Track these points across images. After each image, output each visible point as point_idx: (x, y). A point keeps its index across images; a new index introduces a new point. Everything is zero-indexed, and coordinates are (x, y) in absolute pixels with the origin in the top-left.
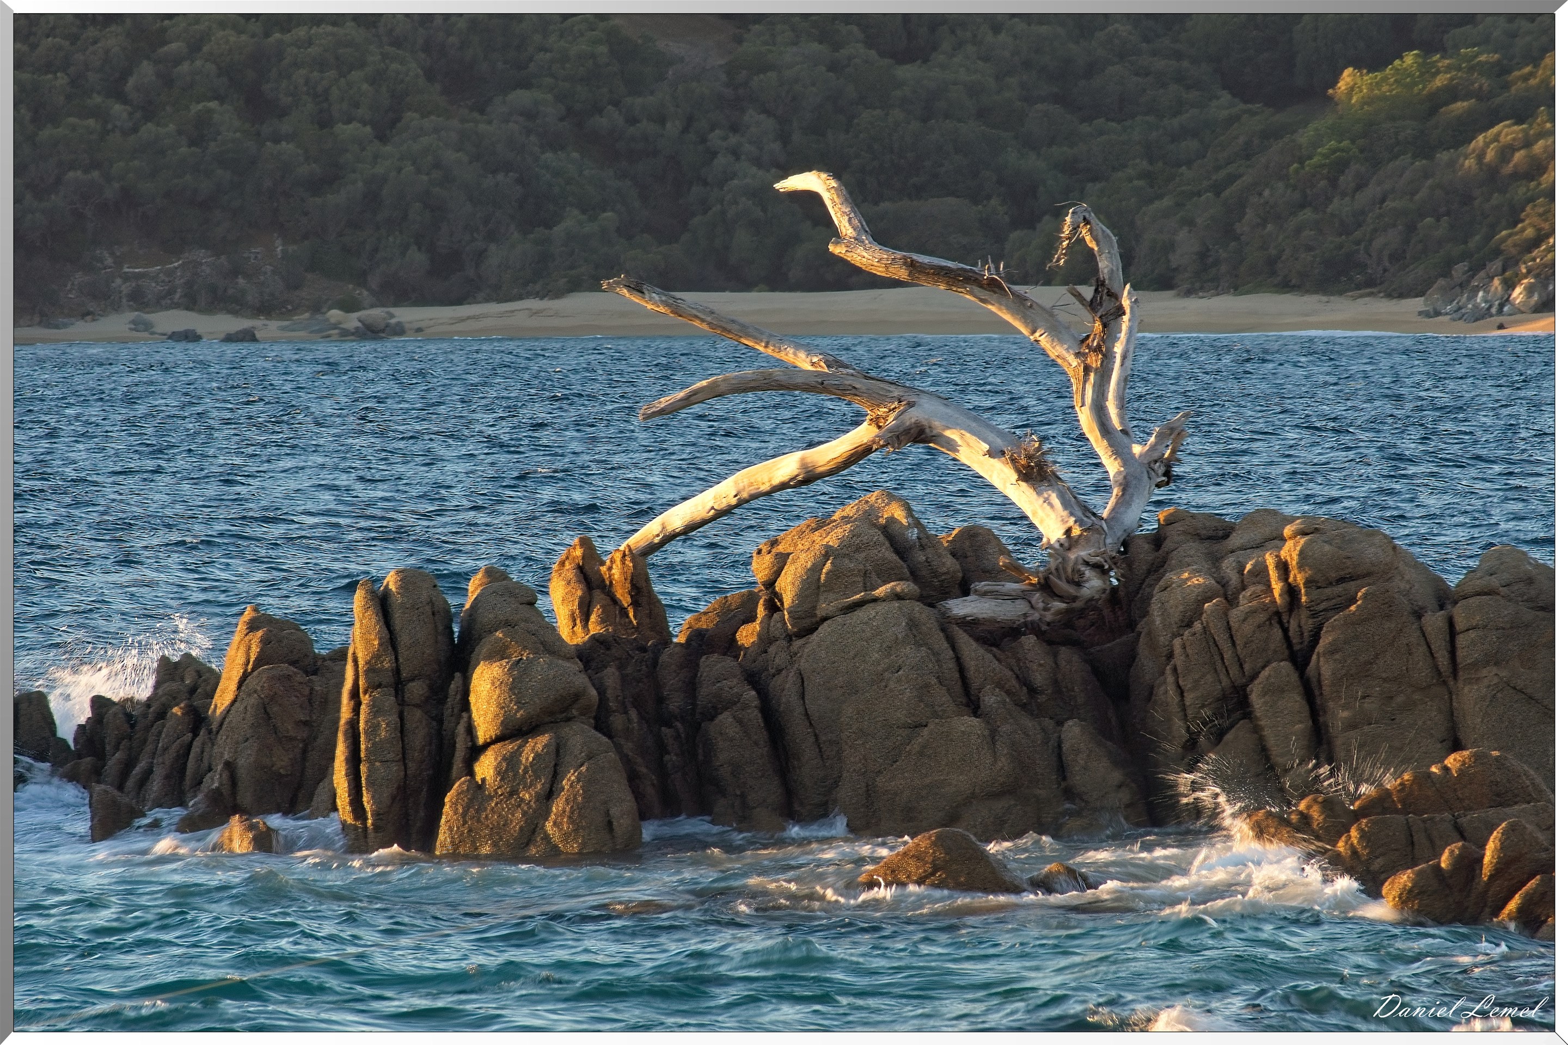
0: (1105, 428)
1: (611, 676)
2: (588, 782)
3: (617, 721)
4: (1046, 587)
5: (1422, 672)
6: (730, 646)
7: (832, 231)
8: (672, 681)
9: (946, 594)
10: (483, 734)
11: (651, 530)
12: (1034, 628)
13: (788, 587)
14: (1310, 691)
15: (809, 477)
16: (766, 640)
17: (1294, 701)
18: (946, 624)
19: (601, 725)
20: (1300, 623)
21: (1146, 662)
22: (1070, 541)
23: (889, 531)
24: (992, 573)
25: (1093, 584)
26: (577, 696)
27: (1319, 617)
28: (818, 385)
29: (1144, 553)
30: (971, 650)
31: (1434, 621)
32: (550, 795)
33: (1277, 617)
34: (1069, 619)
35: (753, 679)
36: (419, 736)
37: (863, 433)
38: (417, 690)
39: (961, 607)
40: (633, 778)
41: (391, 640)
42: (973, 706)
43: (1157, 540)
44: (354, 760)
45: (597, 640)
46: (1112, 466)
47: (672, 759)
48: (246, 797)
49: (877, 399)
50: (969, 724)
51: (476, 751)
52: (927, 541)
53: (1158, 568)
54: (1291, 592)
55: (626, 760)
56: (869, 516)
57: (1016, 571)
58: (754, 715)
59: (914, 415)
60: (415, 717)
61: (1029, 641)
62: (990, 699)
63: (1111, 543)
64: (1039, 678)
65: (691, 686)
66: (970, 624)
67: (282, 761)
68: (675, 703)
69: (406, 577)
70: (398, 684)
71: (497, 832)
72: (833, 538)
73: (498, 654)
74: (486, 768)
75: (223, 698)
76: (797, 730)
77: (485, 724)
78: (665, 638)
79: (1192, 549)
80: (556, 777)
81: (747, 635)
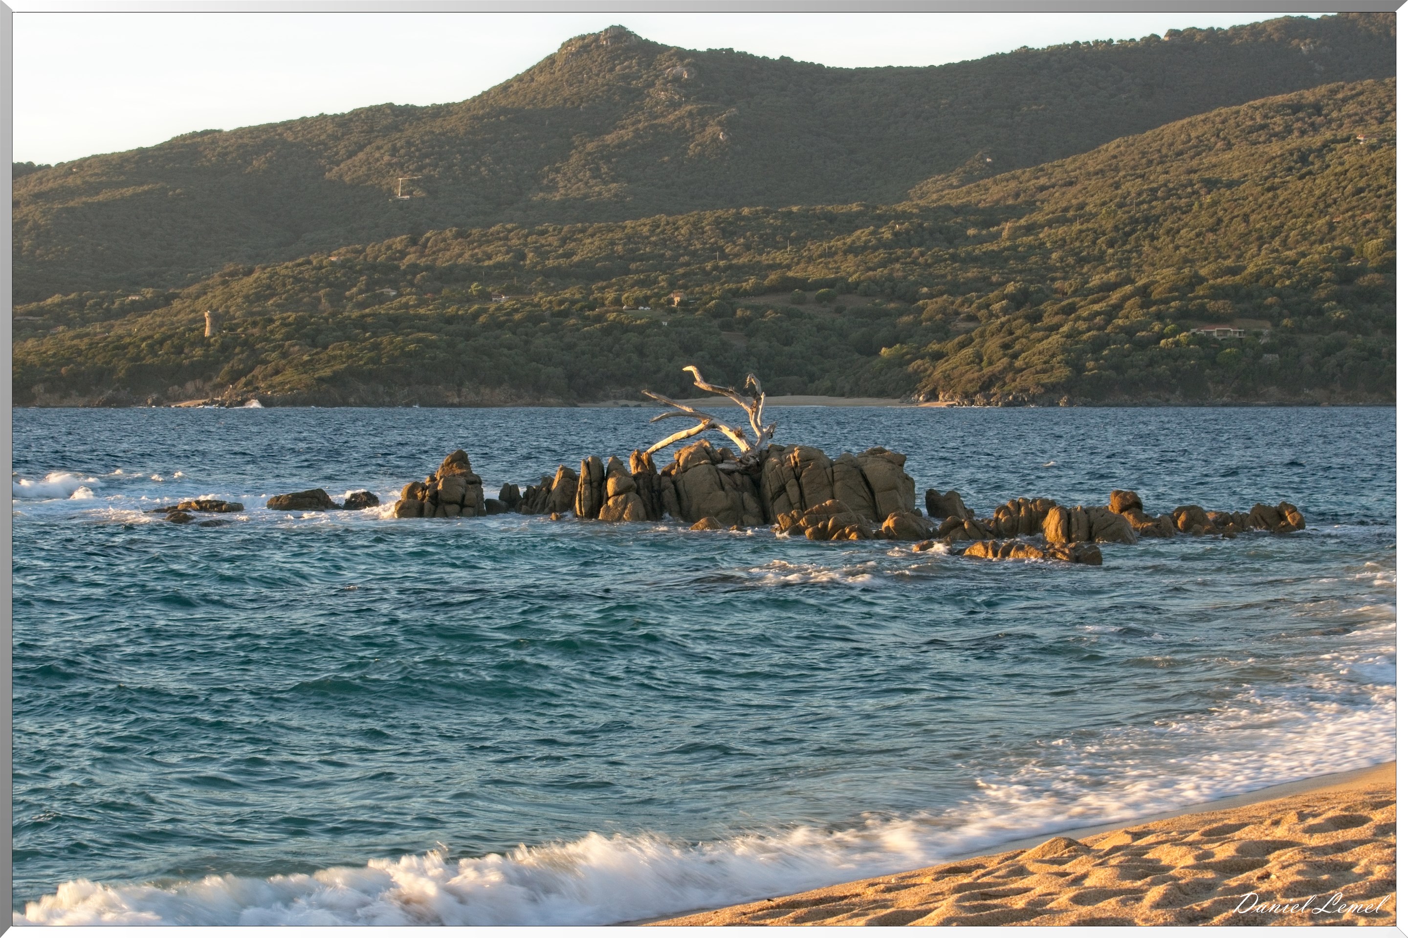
0: (757, 425)
1: (641, 482)
2: (633, 505)
3: (642, 492)
4: (741, 461)
5: (826, 481)
6: (670, 475)
7: (695, 380)
8: (655, 482)
9: (718, 463)
10: (610, 494)
11: (653, 448)
12: (738, 471)
13: (681, 462)
14: (800, 486)
15: (689, 436)
16: (677, 473)
17: (796, 488)
18: (717, 470)
19: (638, 492)
20: (798, 470)
21: (764, 479)
22: (747, 451)
23: (705, 449)
24: (729, 458)
25: (752, 461)
26: (632, 486)
27: (802, 468)
28: (690, 415)
29: (765, 454)
30: (723, 475)
31: (829, 470)
32: (625, 509)
33: (793, 469)
34: (747, 469)
35: (674, 483)
36: (595, 495)
37: (701, 426)
38: (595, 484)
39: (721, 466)
40: (645, 505)
41: (589, 473)
42: (723, 489)
43: (768, 451)
44: (580, 500)
45: (639, 473)
46: (758, 434)
47: (655, 500)
48: (557, 508)
49: (705, 418)
50: (721, 493)
51: (608, 498)
52: (714, 451)
53: (767, 458)
54: (796, 463)
55: (643, 500)
56: (701, 445)
57: (734, 458)
58: (673, 491)
59: (713, 422)
60: (595, 491)
61: (736, 474)
62: (727, 487)
63: (757, 451)
64: (739, 482)
65: (660, 484)
66: (723, 470)
67: (566, 500)
68: (656, 488)
69: (593, 458)
70: (591, 483)
71: (613, 516)
72: (692, 450)
73: (613, 476)
74: (610, 502)
75: (555, 485)
76: (683, 494)
77: (610, 493)
78: (655, 472)
79: (775, 453)
80: (626, 504)
81: (673, 472)
